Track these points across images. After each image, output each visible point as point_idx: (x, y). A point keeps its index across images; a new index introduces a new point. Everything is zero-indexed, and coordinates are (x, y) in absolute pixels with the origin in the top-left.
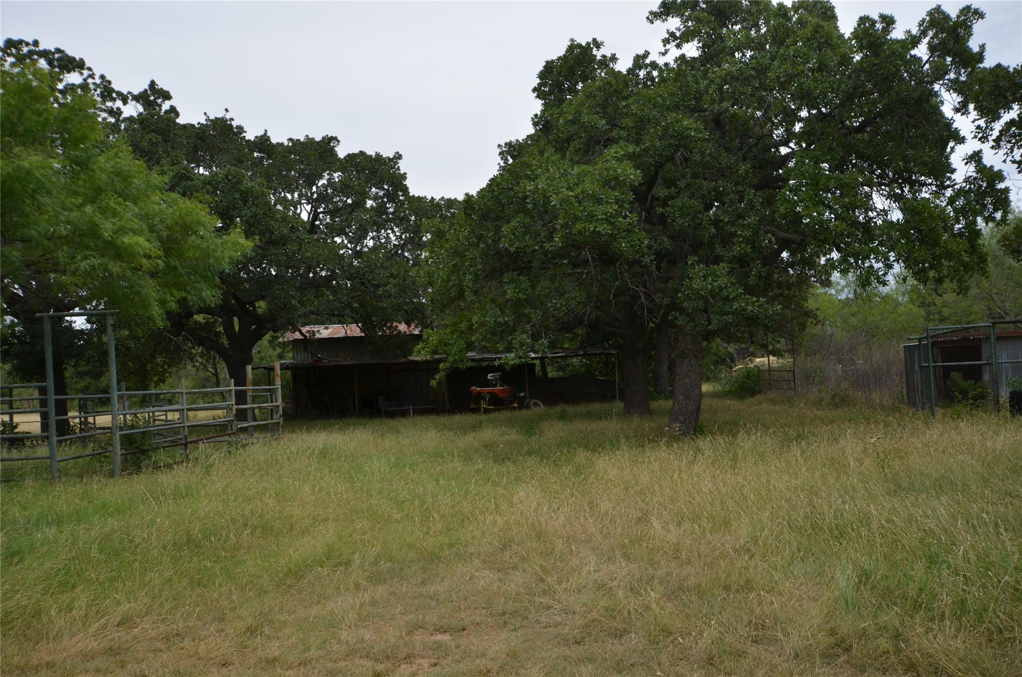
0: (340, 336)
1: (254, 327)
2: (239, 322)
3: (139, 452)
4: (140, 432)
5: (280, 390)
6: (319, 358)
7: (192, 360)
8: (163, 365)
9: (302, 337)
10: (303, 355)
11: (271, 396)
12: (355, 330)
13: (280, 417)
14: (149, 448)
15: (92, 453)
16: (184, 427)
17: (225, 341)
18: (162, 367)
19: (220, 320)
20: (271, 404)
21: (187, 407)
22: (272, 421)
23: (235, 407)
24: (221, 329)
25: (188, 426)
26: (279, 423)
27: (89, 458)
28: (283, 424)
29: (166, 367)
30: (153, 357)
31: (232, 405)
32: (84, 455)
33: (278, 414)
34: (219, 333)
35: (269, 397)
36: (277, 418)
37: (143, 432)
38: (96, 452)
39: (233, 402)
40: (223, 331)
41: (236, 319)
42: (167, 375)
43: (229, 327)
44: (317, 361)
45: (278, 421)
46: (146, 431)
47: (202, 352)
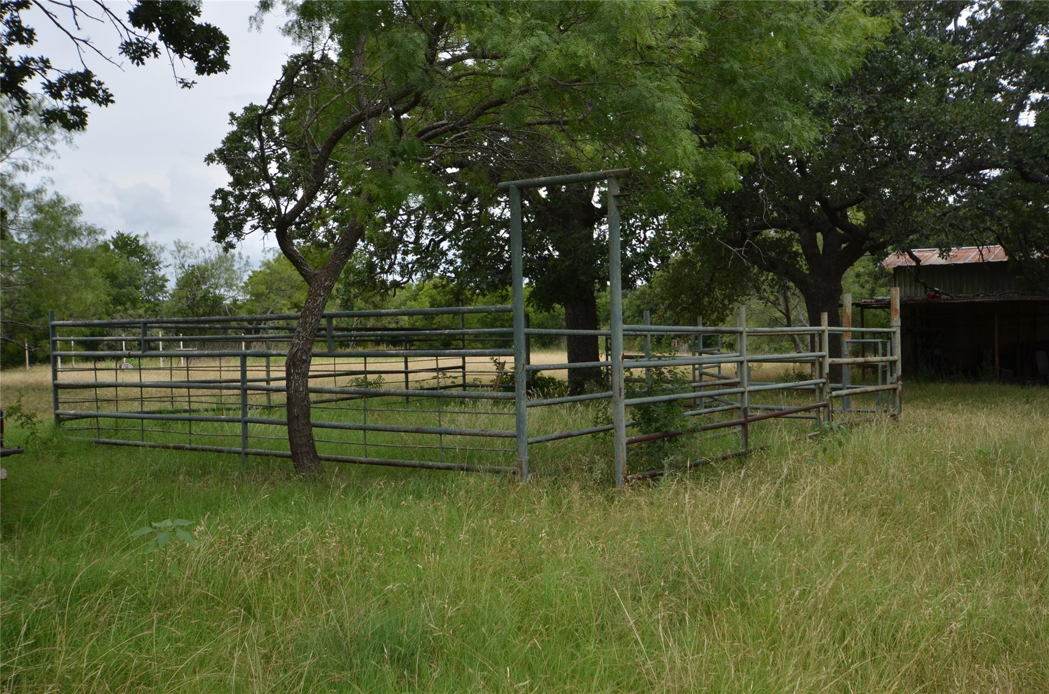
0: (967, 261)
1: (843, 246)
2: (824, 239)
3: (662, 438)
4: (664, 402)
5: (898, 335)
6: (936, 292)
7: (758, 289)
8: (723, 300)
9: (914, 264)
10: (913, 288)
11: (884, 345)
12: (996, 253)
13: (898, 379)
14: (680, 430)
15: (595, 429)
16: (743, 393)
17: (803, 265)
18: (722, 302)
19: (797, 235)
20: (884, 358)
21: (749, 357)
22: (885, 387)
23: (828, 361)
24: (797, 247)
25: (749, 392)
26: (895, 390)
27: (590, 435)
28: (901, 392)
29: (726, 302)
30: (710, 289)
31: (823, 357)
32: (576, 432)
33: (895, 376)
34: (796, 254)
35: (880, 346)
36: (894, 381)
37: (670, 402)
38: (599, 427)
39: (826, 352)
40: (801, 251)
41: (819, 236)
42: (728, 312)
43: (809, 245)
44: (933, 297)
45: (895, 386)
46: (675, 400)
47: (773, 280)
